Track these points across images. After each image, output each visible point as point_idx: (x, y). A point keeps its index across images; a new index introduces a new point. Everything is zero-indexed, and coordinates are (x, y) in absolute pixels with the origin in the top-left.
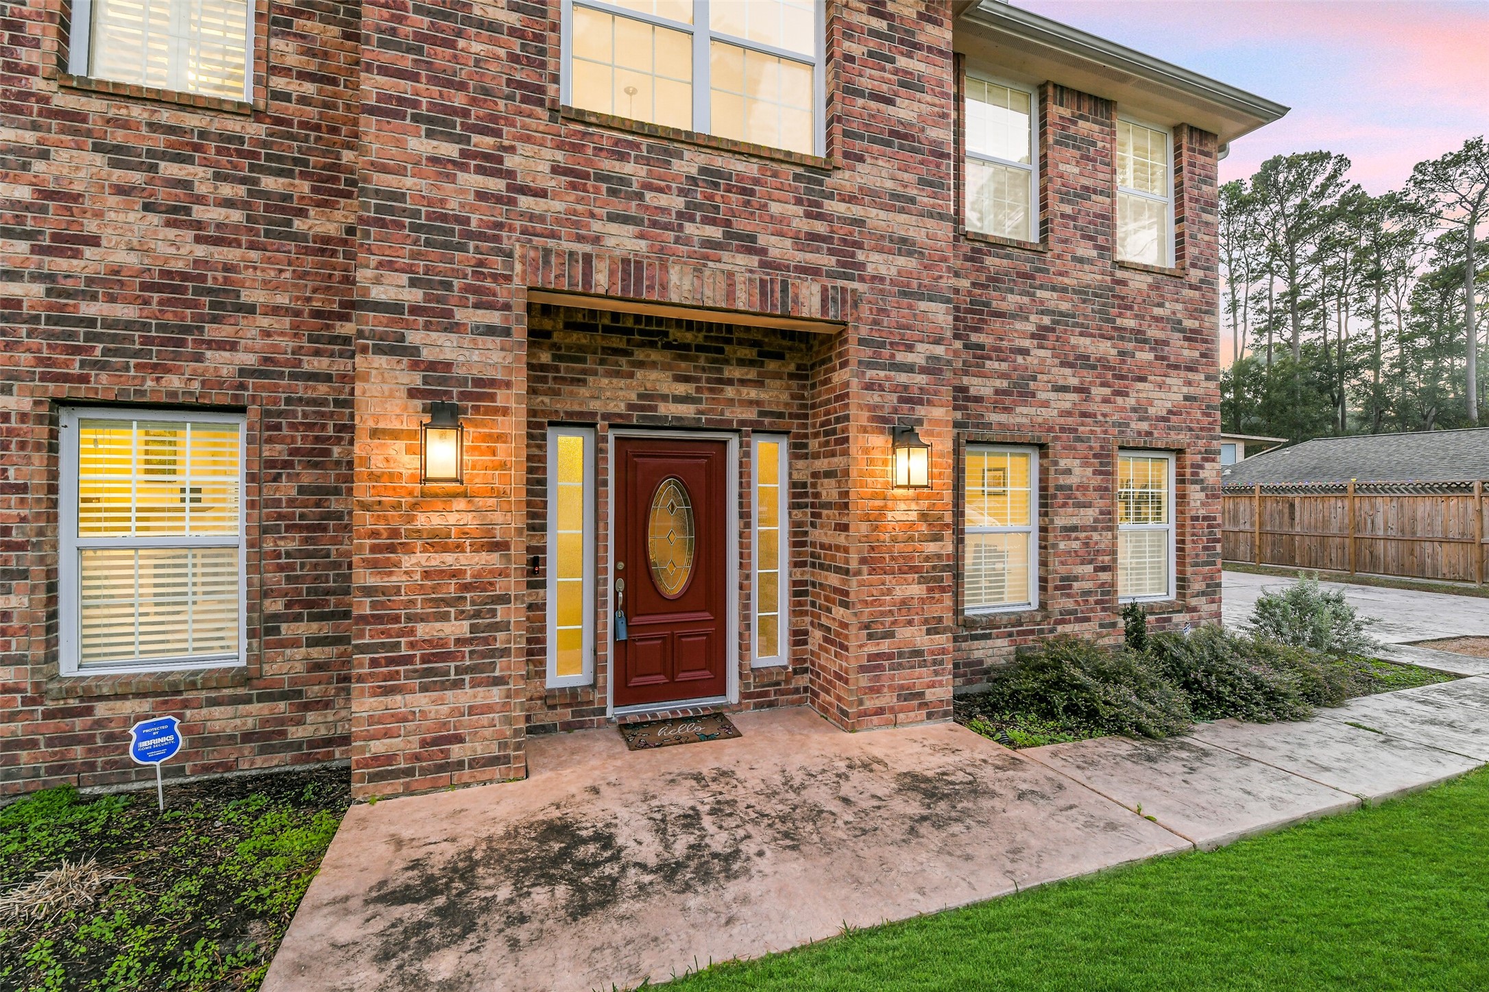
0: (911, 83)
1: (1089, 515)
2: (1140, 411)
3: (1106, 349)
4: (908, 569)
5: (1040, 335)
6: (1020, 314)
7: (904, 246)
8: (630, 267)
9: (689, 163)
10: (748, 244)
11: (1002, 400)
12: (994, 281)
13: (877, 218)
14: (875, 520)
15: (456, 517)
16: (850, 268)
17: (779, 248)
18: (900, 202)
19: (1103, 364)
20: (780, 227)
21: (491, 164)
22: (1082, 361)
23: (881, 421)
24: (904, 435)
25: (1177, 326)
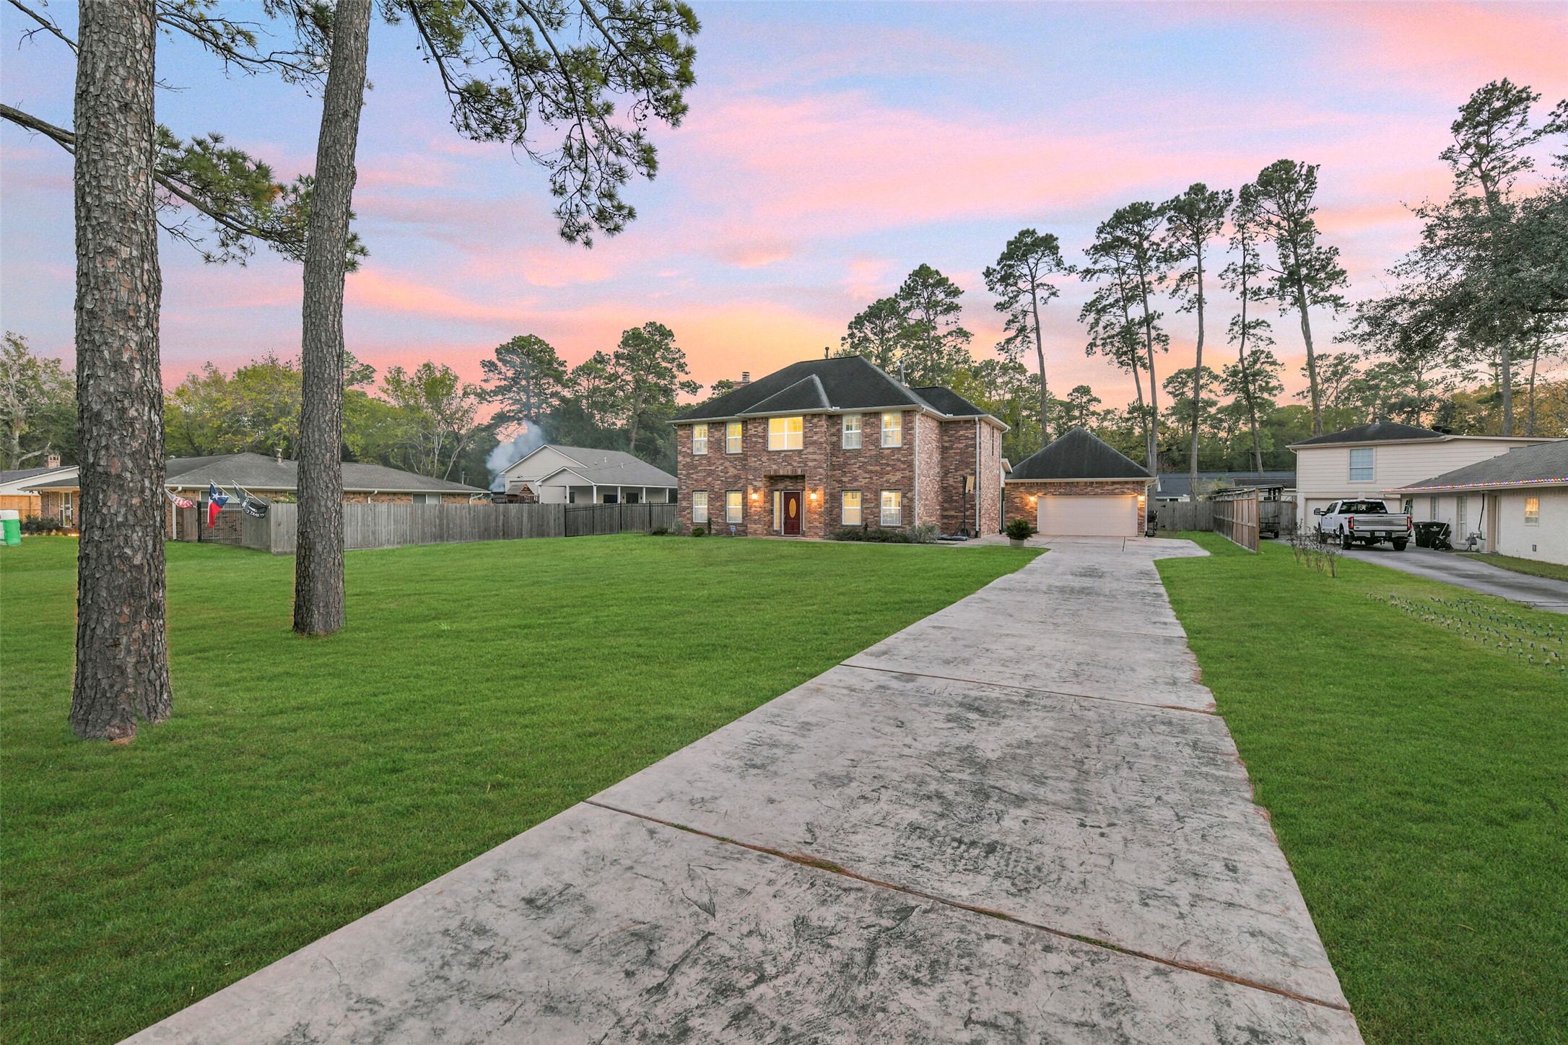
0: (816, 433)
1: (872, 505)
2: (887, 481)
3: (878, 468)
4: (815, 513)
5: (859, 468)
6: (855, 464)
7: (815, 460)
8: (775, 470)
9: (783, 455)
10: (790, 464)
11: (850, 482)
12: (848, 458)
13: (810, 457)
14: (810, 505)
15: (757, 504)
16: (806, 465)
17: (795, 464)
18: (814, 453)
19: (876, 471)
20: (795, 461)
21: (760, 460)
22: (871, 472)
23: (811, 489)
24: (814, 491)
25: (899, 460)
